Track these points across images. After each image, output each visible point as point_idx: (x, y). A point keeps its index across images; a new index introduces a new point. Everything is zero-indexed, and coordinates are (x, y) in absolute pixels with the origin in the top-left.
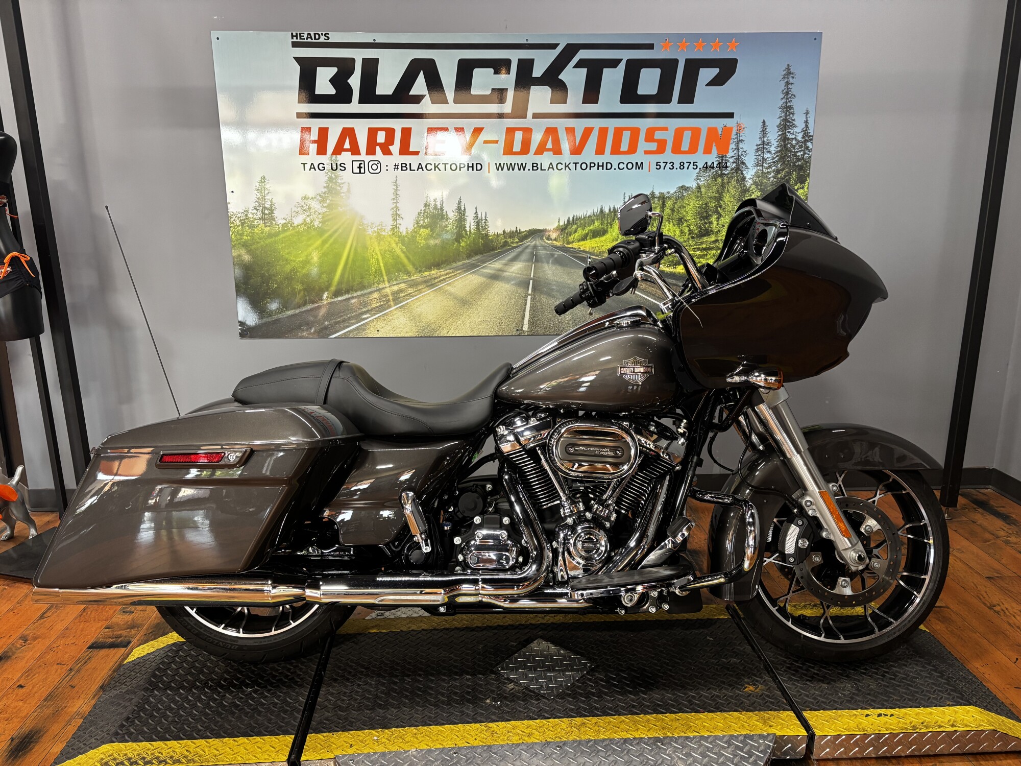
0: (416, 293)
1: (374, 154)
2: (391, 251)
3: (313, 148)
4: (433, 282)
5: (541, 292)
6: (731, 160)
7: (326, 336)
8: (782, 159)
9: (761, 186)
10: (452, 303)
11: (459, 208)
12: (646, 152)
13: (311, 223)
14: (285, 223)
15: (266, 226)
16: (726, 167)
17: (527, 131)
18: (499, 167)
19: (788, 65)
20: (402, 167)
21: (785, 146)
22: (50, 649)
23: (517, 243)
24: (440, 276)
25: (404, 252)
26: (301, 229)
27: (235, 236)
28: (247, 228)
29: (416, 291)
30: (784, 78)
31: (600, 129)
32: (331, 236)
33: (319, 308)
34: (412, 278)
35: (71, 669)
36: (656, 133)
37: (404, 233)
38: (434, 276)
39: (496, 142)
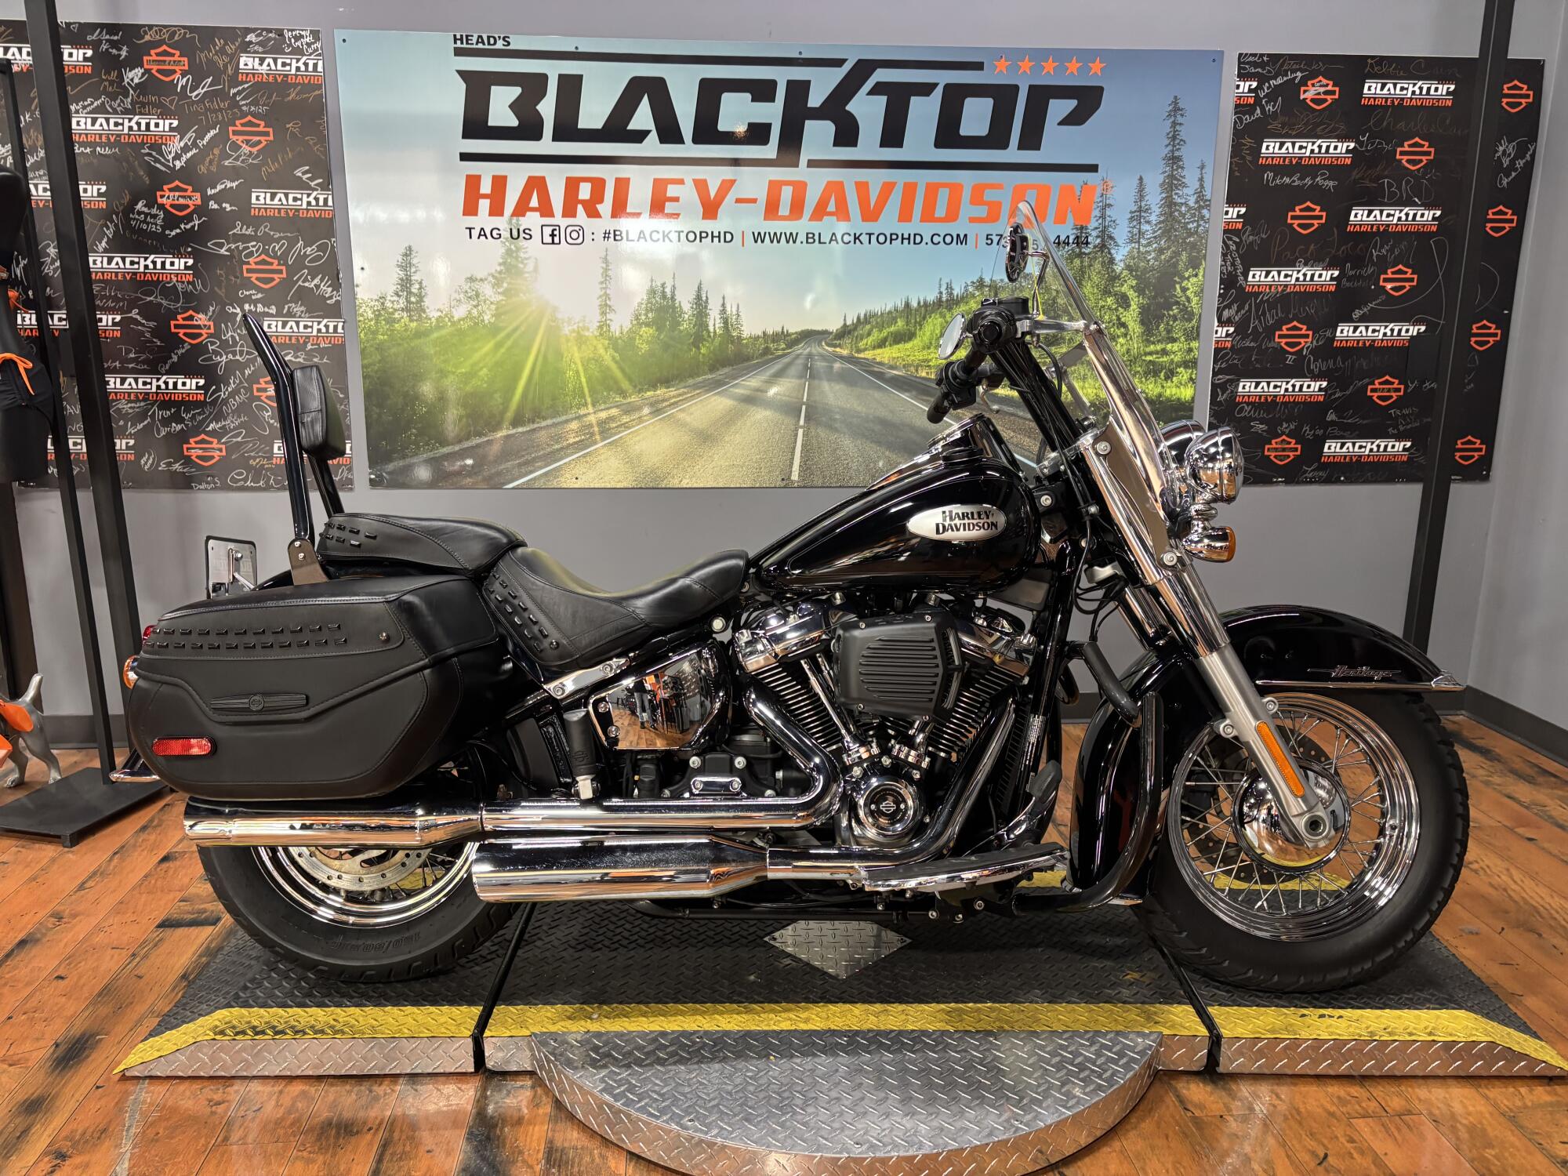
0: (634, 423)
1: (574, 215)
2: (598, 360)
3: (484, 205)
4: (660, 406)
5: (818, 424)
6: (1094, 233)
7: (499, 486)
8: (1167, 232)
9: (1136, 271)
10: (686, 438)
11: (699, 297)
12: (972, 220)
13: (479, 317)
14: (440, 317)
15: (411, 321)
16: (1087, 243)
17: (800, 188)
18: (758, 238)
19: (1176, 97)
20: (615, 235)
21: (1171, 214)
22: (98, 928)
23: (783, 349)
24: (670, 398)
25: (616, 362)
26: (464, 325)
27: (366, 334)
28: (383, 322)
29: (635, 419)
30: (1169, 115)
31: (905, 184)
32: (508, 336)
33: (489, 442)
34: (629, 400)
35: (134, 955)
36: (987, 191)
37: (617, 334)
38: (662, 398)
39: (754, 201)
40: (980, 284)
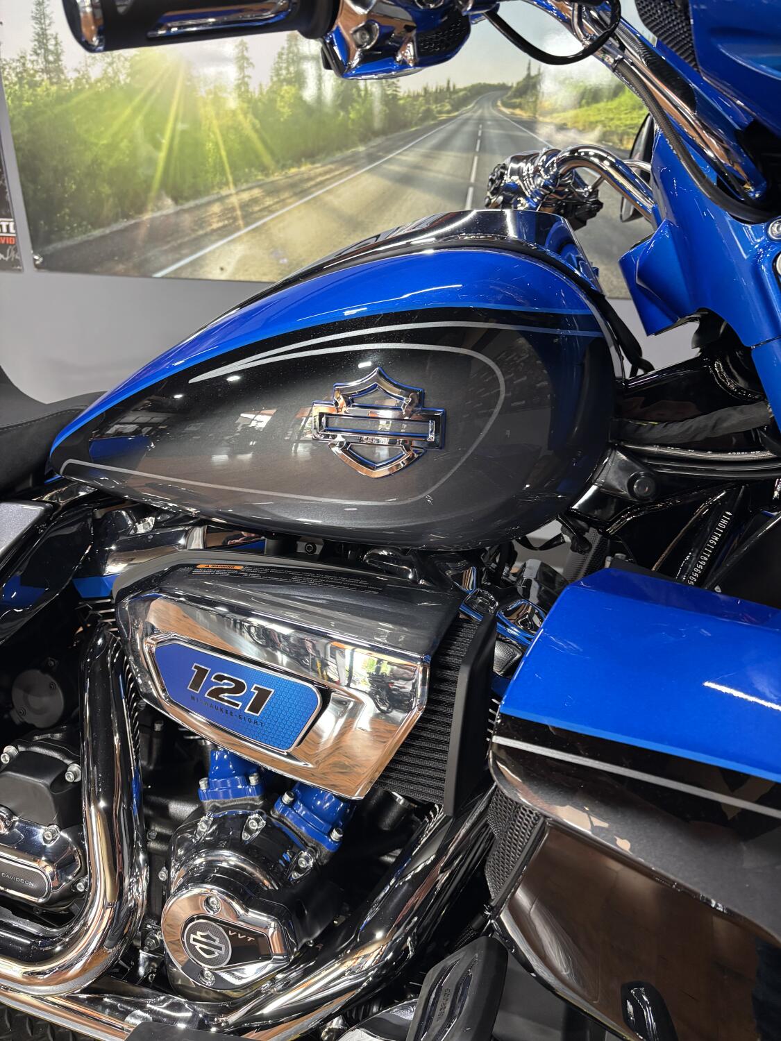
0: (277, 206)
2: (237, 129)
4: (305, 186)
7: (147, 275)
13: (115, 77)
14: (78, 78)
15: (52, 84)
23: (448, 112)
24: (316, 176)
25: (256, 131)
26: (101, 87)
27: (12, 101)
28: (27, 86)
29: (277, 202)
32: (145, 100)
33: (136, 226)
34: (272, 178)
37: (257, 95)
38: (306, 176)
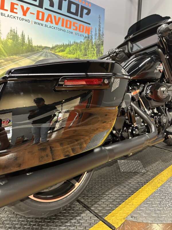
0: (8, 64)
6: (90, 36)
9: (96, 44)
11: (23, 34)
12: (73, 29)
16: (89, 38)
17: (43, 14)
18: (35, 23)
19: (100, 15)
20: (1, 14)
21: (99, 35)
23: (41, 50)
24: (17, 58)
25: (3, 47)
30: (99, 18)
31: (62, 19)
34: (6, 58)
36: (75, 24)
37: (3, 40)
38: (14, 58)
39: (34, 14)
40: (75, 43)
